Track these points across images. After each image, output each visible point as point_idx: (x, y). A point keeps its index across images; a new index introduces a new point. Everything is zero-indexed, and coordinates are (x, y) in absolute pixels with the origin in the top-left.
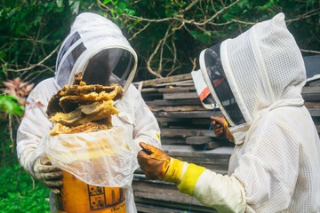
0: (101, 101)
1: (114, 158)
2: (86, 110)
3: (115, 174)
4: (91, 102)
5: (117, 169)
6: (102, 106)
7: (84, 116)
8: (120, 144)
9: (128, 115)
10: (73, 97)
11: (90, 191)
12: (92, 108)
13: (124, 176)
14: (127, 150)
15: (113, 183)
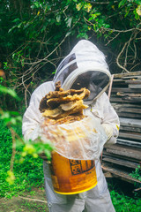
0: (74, 101)
1: (86, 140)
2: (65, 108)
3: (87, 151)
4: (68, 102)
5: (88, 147)
6: (76, 104)
7: (64, 112)
8: (89, 129)
9: (99, 112)
10: (56, 99)
11: (71, 163)
12: (69, 106)
13: (93, 152)
14: (94, 133)
15: (86, 157)
